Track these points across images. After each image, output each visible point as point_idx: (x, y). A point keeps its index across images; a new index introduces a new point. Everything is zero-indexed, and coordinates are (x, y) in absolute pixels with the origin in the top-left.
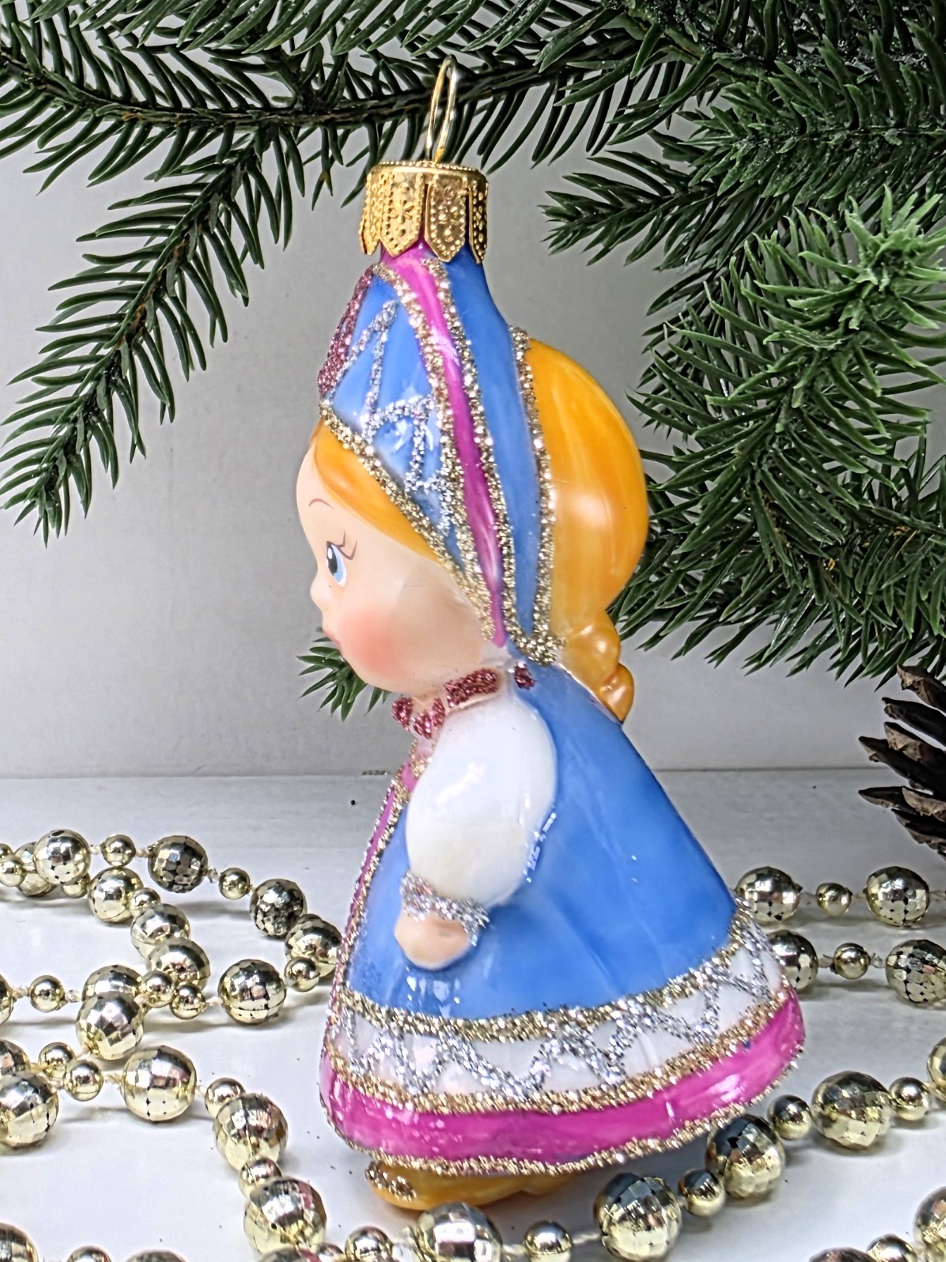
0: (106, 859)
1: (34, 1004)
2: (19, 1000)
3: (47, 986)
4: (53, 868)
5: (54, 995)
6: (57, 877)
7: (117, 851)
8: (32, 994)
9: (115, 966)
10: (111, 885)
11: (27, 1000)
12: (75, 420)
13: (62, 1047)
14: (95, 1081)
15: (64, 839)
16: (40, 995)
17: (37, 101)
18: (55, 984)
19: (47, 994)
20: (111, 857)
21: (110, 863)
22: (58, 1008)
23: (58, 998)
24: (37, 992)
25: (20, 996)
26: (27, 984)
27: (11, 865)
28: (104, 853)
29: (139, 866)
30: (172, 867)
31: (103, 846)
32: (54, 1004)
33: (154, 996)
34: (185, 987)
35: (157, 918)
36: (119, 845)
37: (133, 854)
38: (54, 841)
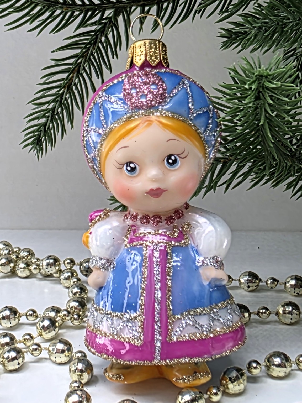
0: (65, 266)
1: (27, 319)
2: (22, 317)
3: (31, 313)
4: (47, 269)
5: (34, 315)
6: (49, 272)
7: (68, 263)
8: (26, 315)
9: (53, 307)
10: (66, 275)
11: (25, 317)
12: (49, 117)
13: (30, 335)
14: (39, 350)
15: (51, 259)
16: (29, 316)
17: (32, 6)
18: (34, 312)
19: (31, 315)
20: (67, 265)
21: (66, 267)
22: (35, 320)
23: (35, 316)
24: (28, 314)
25: (23, 315)
26: (25, 311)
27: (35, 267)
28: (65, 264)
29: (76, 268)
30: (86, 270)
31: (64, 261)
32: (34, 318)
33: (64, 318)
34: (76, 314)
35: (76, 288)
36: (69, 261)
37: (74, 264)
38: (48, 259)
